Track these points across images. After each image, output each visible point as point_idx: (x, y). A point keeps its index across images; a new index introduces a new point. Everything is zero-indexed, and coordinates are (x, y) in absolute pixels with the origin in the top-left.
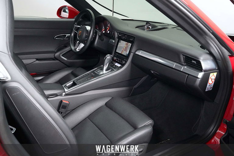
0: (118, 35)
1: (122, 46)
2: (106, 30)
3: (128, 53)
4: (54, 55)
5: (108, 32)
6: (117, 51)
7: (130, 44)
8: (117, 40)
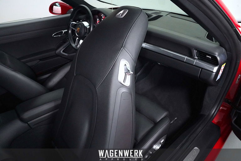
4: (55, 53)
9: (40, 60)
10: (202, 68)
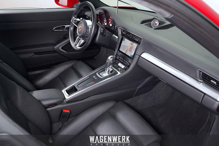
0: (121, 32)
1: (126, 45)
2: (108, 22)
3: (133, 54)
4: (53, 49)
5: (111, 25)
6: (121, 50)
7: (135, 45)
8: (121, 37)
9: (36, 53)
10: (205, 94)
